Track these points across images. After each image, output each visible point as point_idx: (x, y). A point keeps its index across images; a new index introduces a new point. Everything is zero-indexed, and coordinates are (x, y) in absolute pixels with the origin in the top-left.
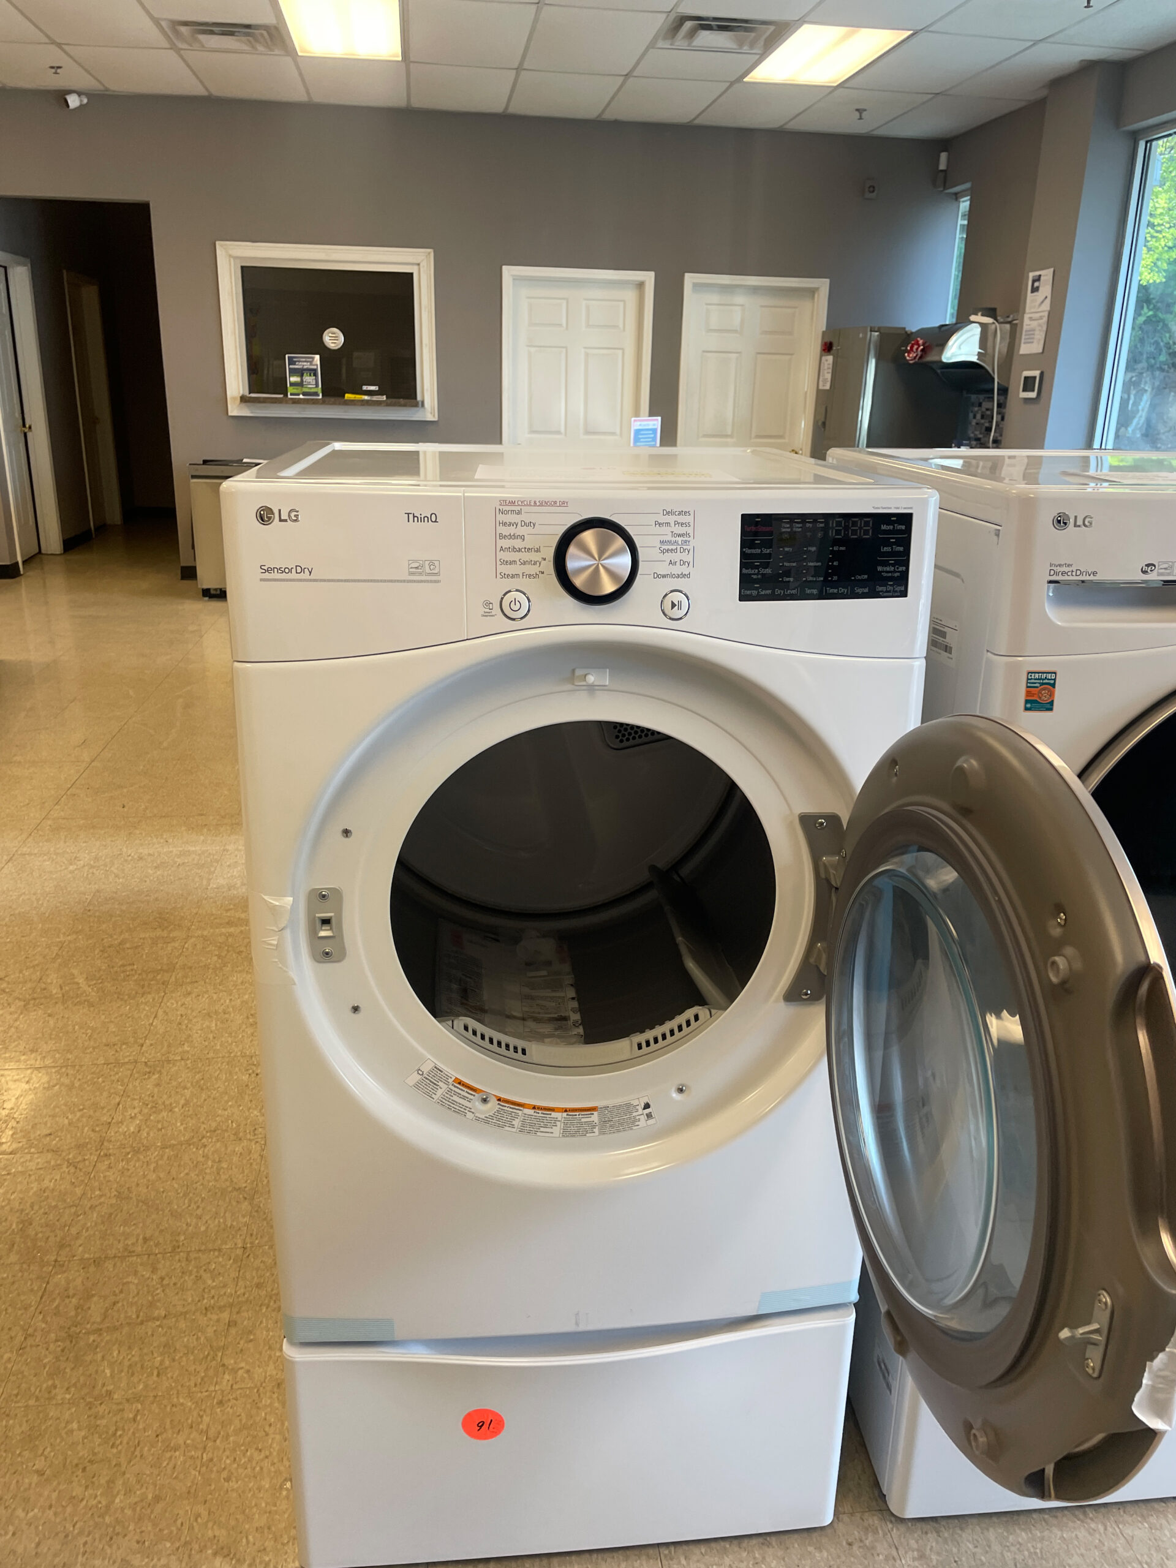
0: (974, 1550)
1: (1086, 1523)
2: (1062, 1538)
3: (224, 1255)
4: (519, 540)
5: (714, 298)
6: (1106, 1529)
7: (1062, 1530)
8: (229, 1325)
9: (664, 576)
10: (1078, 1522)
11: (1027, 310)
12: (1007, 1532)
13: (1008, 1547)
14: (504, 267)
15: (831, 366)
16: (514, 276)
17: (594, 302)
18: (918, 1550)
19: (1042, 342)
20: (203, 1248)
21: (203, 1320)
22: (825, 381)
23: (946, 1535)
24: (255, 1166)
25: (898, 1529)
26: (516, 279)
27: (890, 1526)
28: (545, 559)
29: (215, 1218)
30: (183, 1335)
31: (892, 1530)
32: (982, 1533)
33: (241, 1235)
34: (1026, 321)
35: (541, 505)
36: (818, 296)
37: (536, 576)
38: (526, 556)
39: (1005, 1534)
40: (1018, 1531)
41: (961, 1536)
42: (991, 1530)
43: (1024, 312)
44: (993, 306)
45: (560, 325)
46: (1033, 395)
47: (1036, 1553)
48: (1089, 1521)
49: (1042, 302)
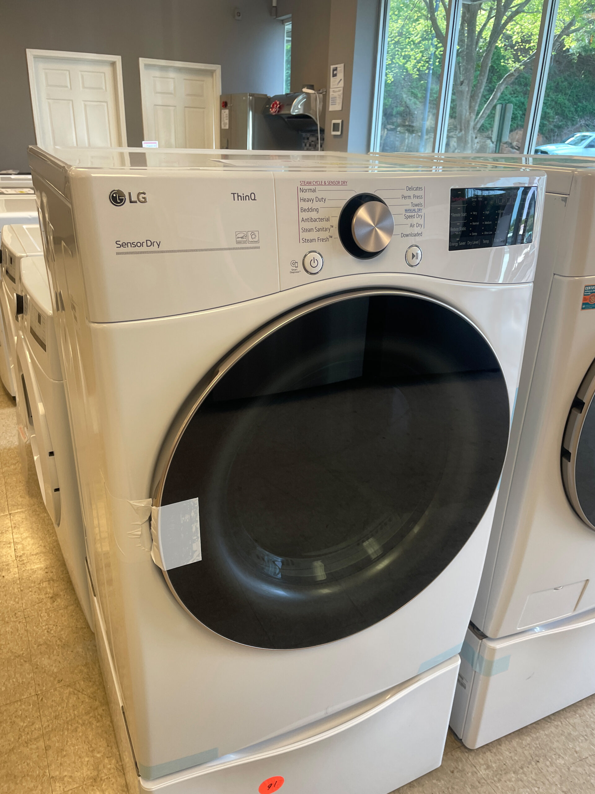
0: (510, 755)
1: (553, 723)
2: (546, 735)
3: (25, 703)
4: (315, 213)
5: (157, 73)
6: (562, 724)
7: (544, 731)
8: (46, 750)
9: (407, 235)
10: (549, 724)
11: (331, 86)
12: (521, 739)
13: (524, 748)
14: (27, 50)
15: (228, 115)
16: (34, 55)
17: (86, 73)
18: (485, 764)
19: (341, 104)
20: (8, 702)
21: (26, 751)
22: (225, 124)
23: (494, 751)
24: (24, 638)
25: (471, 755)
26: (36, 57)
27: (467, 754)
28: (332, 227)
29: (9, 680)
30: (17, 765)
31: (469, 756)
32: (510, 744)
33: (31, 687)
34: (331, 93)
35: (329, 184)
36: (216, 75)
37: (326, 240)
38: (319, 225)
39: (520, 741)
40: (525, 737)
41: (501, 749)
42: (513, 741)
43: (330, 88)
44: (312, 84)
45: (67, 87)
46: (338, 133)
47: (538, 747)
48: (553, 721)
49: (339, 82)
